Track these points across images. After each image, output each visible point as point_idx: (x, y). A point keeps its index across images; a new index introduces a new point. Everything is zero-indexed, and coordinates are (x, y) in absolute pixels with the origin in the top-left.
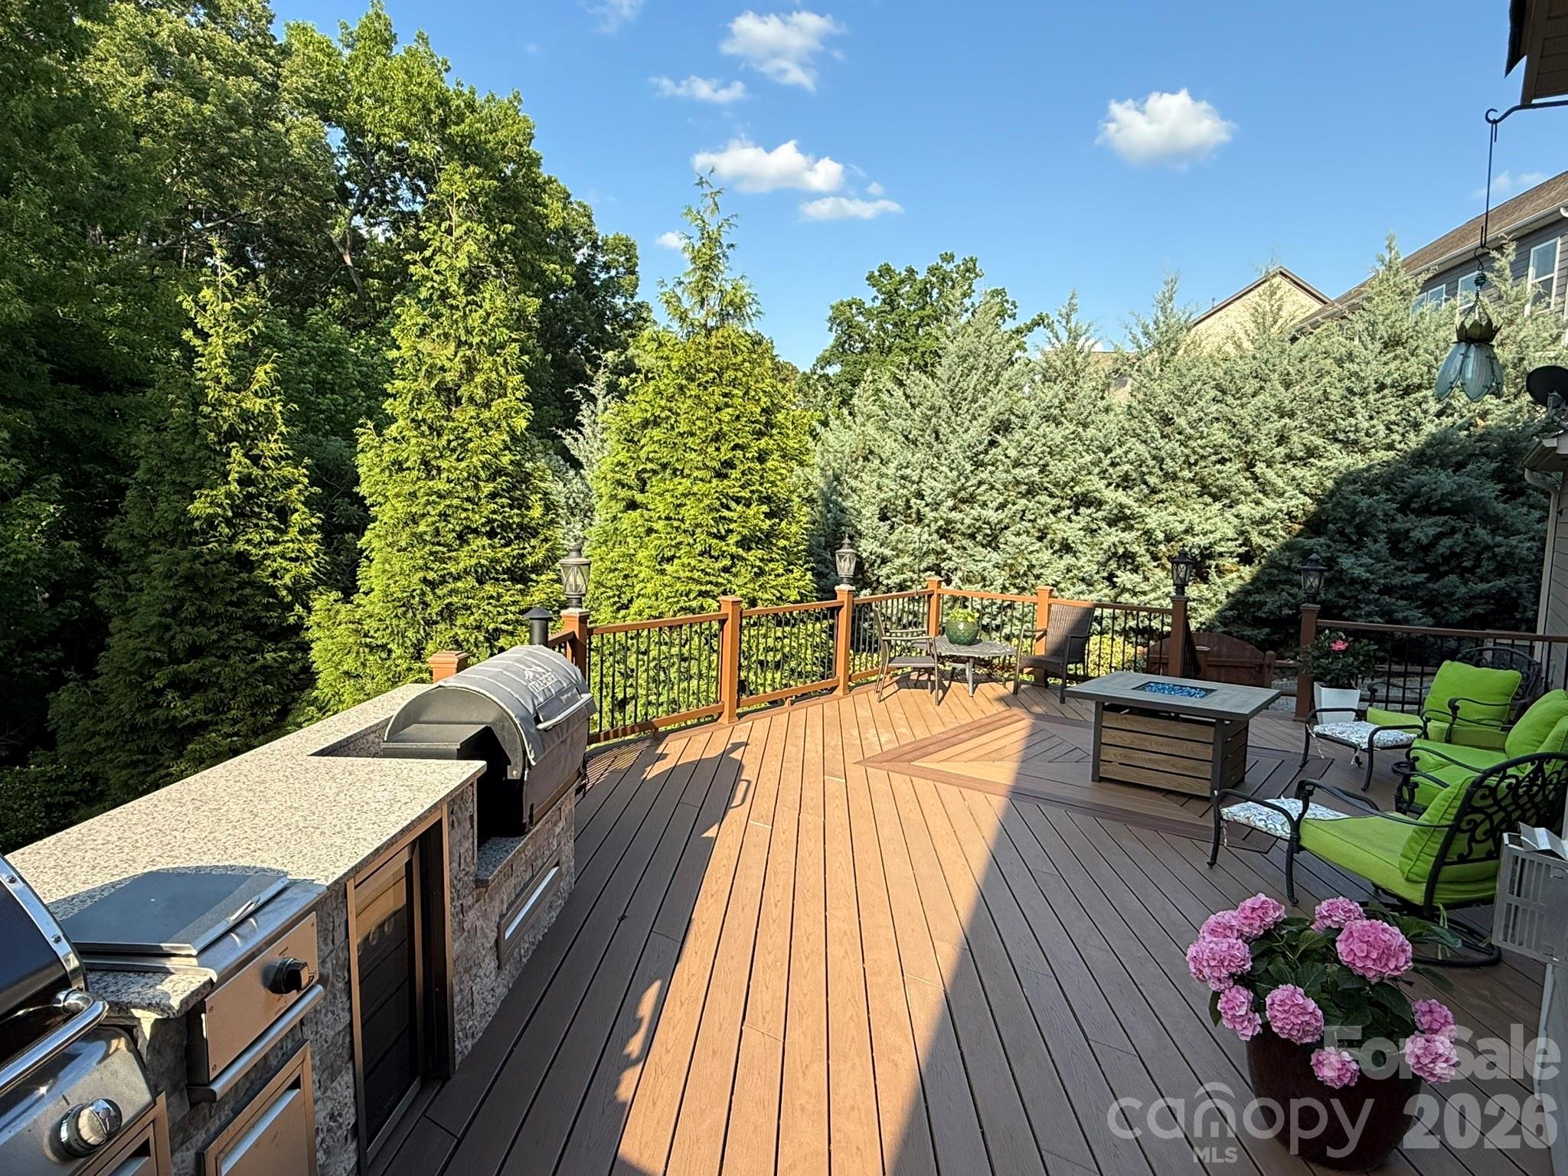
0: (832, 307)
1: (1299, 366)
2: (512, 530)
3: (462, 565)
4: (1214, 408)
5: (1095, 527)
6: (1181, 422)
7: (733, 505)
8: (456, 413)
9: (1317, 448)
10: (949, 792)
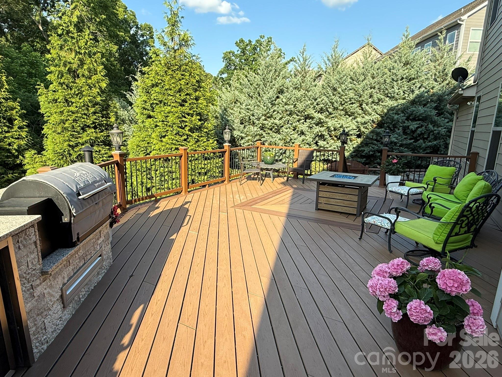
0: (224, 54)
1: (377, 71)
2: (104, 126)
3: (84, 140)
4: (350, 85)
5: (311, 126)
6: (340, 90)
7: (187, 116)
8: (77, 81)
9: (382, 99)
10: (265, 216)
